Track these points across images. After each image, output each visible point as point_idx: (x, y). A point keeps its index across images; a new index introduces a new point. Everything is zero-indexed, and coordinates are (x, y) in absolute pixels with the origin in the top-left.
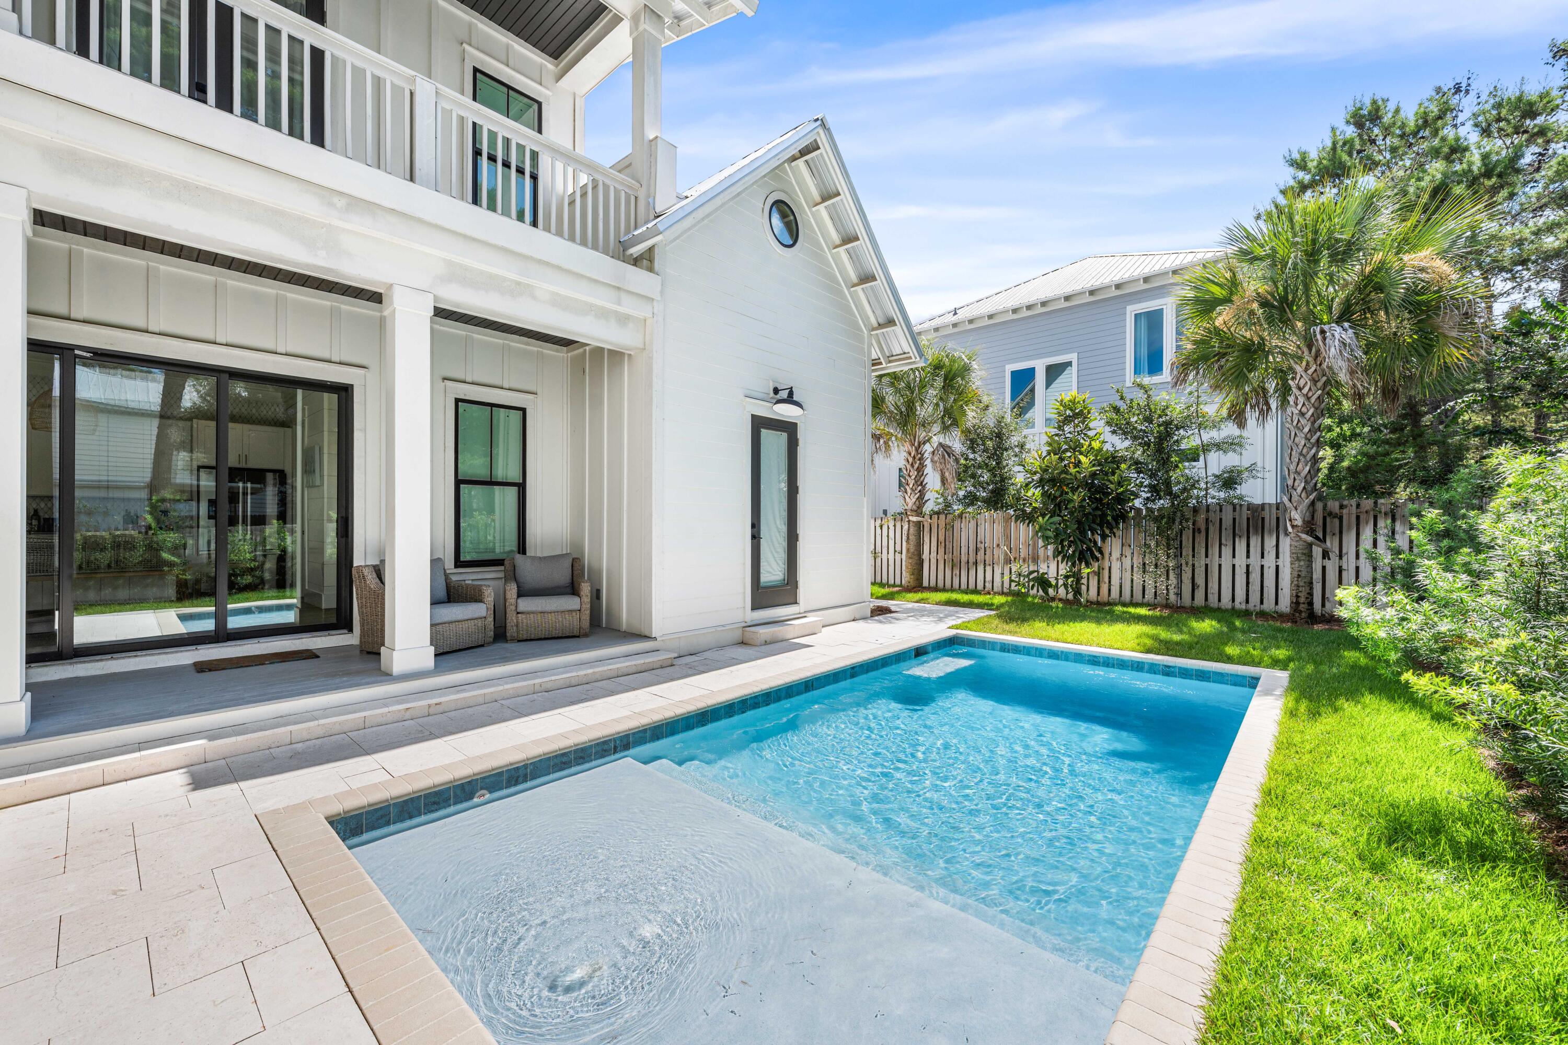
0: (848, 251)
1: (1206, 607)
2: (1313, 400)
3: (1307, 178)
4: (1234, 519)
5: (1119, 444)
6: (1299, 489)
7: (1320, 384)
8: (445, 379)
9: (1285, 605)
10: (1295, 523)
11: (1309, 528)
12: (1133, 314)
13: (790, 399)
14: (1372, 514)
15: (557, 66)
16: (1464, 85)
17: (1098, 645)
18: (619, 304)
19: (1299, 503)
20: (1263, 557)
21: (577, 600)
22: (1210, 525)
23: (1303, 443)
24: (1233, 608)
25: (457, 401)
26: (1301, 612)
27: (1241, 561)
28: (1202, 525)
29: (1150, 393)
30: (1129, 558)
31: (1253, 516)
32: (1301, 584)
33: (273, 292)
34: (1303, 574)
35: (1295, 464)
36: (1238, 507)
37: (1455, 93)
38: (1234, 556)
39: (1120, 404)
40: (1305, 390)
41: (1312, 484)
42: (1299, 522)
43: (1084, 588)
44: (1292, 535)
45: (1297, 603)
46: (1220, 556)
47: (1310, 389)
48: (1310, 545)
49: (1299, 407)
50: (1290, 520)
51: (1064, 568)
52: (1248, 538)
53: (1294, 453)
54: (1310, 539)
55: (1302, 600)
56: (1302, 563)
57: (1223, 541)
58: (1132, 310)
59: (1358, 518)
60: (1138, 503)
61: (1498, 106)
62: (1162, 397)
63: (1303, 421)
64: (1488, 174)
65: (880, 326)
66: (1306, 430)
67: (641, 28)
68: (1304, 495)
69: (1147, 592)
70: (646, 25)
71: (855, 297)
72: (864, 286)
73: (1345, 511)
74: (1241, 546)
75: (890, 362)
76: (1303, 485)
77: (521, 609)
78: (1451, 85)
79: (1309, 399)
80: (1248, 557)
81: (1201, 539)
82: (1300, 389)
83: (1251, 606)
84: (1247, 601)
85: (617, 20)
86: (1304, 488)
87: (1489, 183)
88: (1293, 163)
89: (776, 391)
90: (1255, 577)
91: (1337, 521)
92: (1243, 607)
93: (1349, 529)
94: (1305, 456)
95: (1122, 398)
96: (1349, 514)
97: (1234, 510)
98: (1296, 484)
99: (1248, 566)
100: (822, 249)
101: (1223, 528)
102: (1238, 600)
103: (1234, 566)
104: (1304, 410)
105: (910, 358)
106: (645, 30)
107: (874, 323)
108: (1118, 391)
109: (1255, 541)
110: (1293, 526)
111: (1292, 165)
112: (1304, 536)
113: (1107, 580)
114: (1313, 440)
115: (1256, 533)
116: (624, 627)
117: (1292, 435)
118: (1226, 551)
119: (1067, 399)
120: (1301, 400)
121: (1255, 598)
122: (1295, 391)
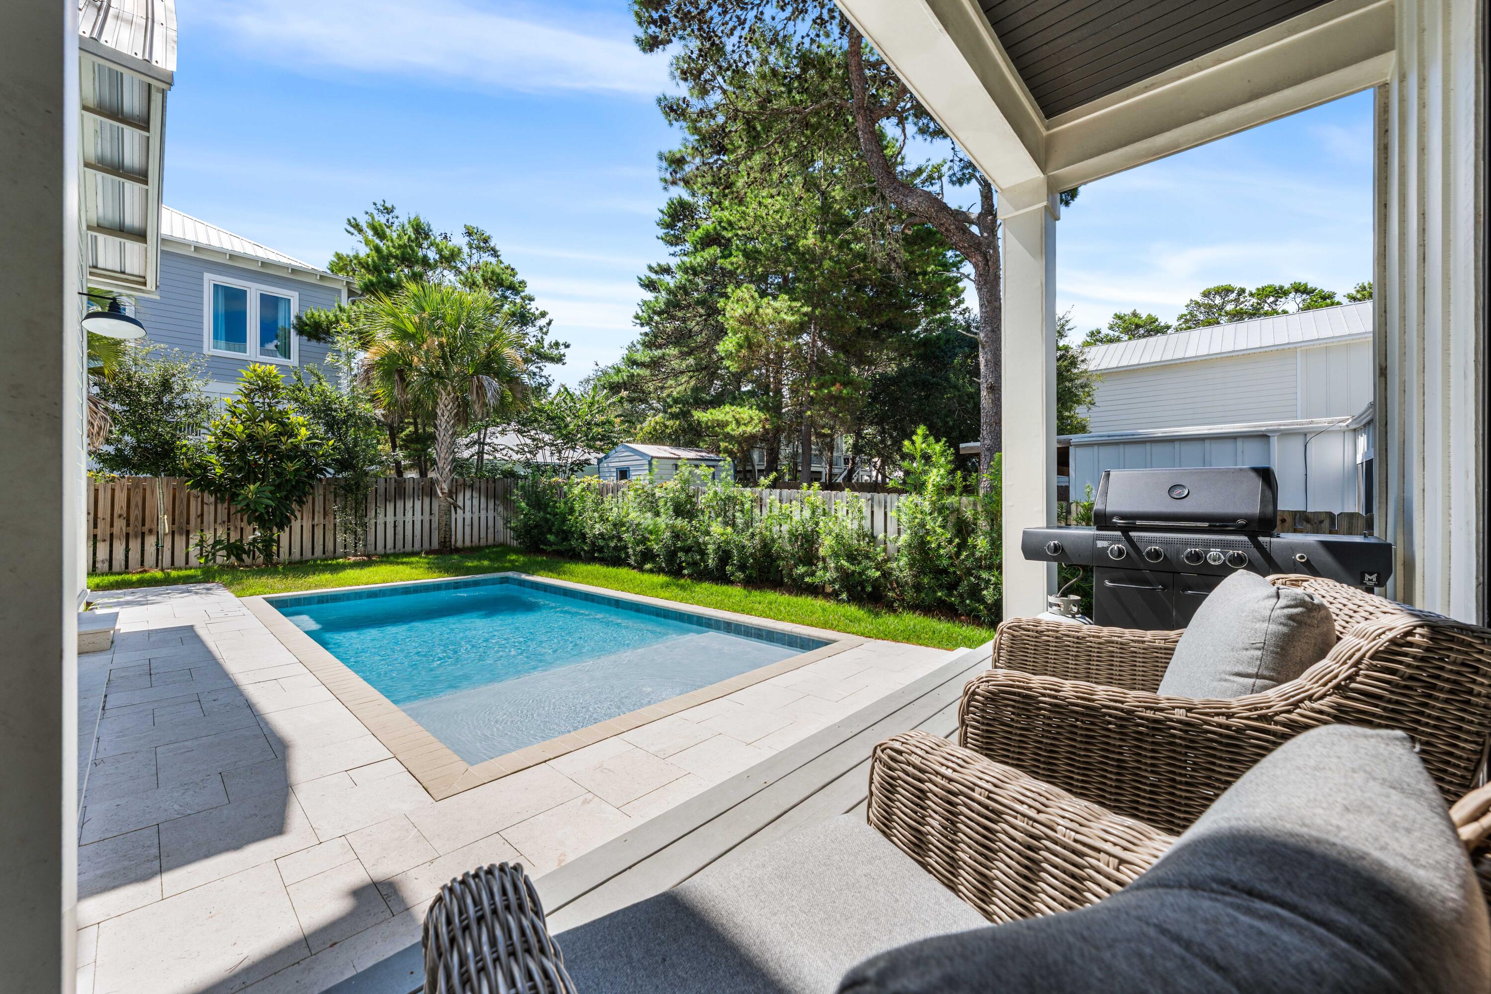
4: (386, 488)
7: (455, 406)
9: (435, 545)
10: (444, 491)
11: (451, 492)
12: (212, 283)
17: (401, 580)
19: (447, 478)
20: (404, 515)
24: (385, 553)
27: (390, 518)
29: (321, 381)
31: (398, 487)
32: (448, 529)
34: (448, 523)
36: (388, 479)
38: (385, 516)
39: (300, 385)
40: (449, 408)
42: (446, 491)
43: (275, 552)
44: (440, 499)
45: (445, 542)
48: (450, 504)
49: (445, 417)
50: (441, 489)
51: (253, 536)
52: (395, 501)
54: (452, 501)
55: (447, 539)
57: (379, 503)
58: (211, 278)
63: (449, 427)
66: (450, 433)
68: (449, 473)
69: (316, 550)
74: (390, 508)
79: (451, 413)
80: (395, 515)
82: (445, 406)
83: (388, 551)
84: (395, 547)
90: (400, 529)
92: (392, 551)
95: (299, 380)
97: (386, 480)
99: (395, 522)
101: (379, 492)
102: (388, 547)
103: (385, 522)
105: (143, 284)
109: (400, 504)
110: (443, 493)
112: (449, 499)
115: (400, 498)
117: (442, 434)
118: (381, 511)
119: (259, 370)
120: (447, 414)
121: (400, 544)
122: (442, 406)
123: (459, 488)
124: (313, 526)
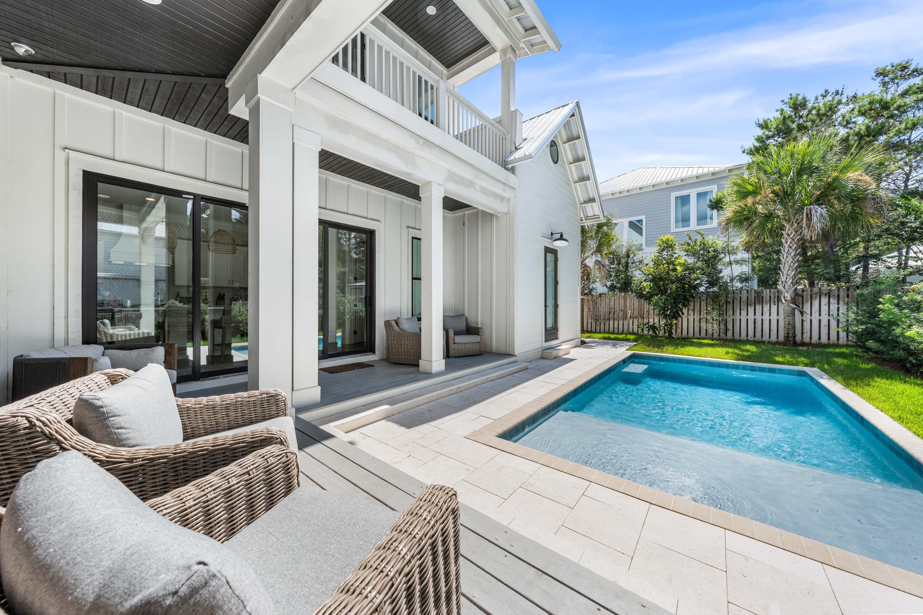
0: (576, 166)
1: (747, 340)
2: (795, 240)
3: (770, 134)
4: (748, 297)
5: (691, 260)
6: (789, 283)
7: (798, 233)
8: (408, 227)
9: (781, 338)
10: (787, 299)
11: (794, 301)
12: (675, 197)
13: (561, 238)
14: (818, 294)
15: (448, 72)
16: (840, 92)
17: (711, 357)
18: (505, 192)
19: (789, 289)
20: (762, 315)
21: (479, 337)
22: (735, 300)
23: (791, 261)
25: (413, 238)
26: (790, 341)
27: (751, 317)
28: (730, 300)
29: (704, 236)
30: (692, 316)
31: (757, 296)
32: (790, 328)
33: (346, 183)
34: (791, 323)
35: (786, 271)
36: (749, 292)
37: (836, 95)
38: (747, 315)
39: (689, 241)
40: (791, 236)
41: (795, 280)
42: (789, 298)
43: (674, 331)
44: (785, 305)
45: (788, 337)
46: (740, 315)
47: (794, 235)
48: (794, 309)
49: (788, 244)
50: (784, 297)
51: (663, 322)
52: (755, 306)
53: (786, 266)
54: (794, 306)
55: (791, 335)
56: (791, 318)
57: (742, 308)
58: (674, 195)
59: (811, 296)
60: (702, 289)
61: (871, 103)
62: (710, 239)
63: (791, 251)
64: (868, 136)
65: (585, 202)
66: (793, 254)
67: (508, 56)
68: (791, 285)
70: (510, 55)
71: (575, 187)
72: (580, 183)
73: (805, 293)
74: (751, 310)
75: (586, 220)
76: (791, 281)
77: (456, 341)
78: (834, 91)
79: (793, 240)
80: (755, 315)
81: (730, 307)
82: (789, 235)
83: (756, 339)
84: (755, 337)
85: (493, 50)
86: (792, 282)
87: (867, 139)
88: (761, 126)
89: (552, 234)
90: (759, 324)
91: (800, 298)
92: (752, 339)
93: (807, 301)
94: (792, 267)
95: (690, 239)
96: (807, 294)
97: (748, 293)
98: (787, 280)
99: (755, 320)
100: (565, 165)
101: (742, 301)
102: (749, 336)
103: (747, 319)
104: (791, 245)
105: (599, 218)
106: (510, 57)
107: (582, 201)
108: (688, 235)
109: (759, 308)
110: (786, 300)
111: (759, 127)
112: (792, 305)
113: (680, 326)
114: (796, 259)
115: (759, 303)
116: (494, 350)
117: (785, 257)
118: (744, 313)
119: (664, 239)
120: (789, 241)
121: (758, 334)
122: (786, 236)
123: (814, 296)
124: (700, 319)
